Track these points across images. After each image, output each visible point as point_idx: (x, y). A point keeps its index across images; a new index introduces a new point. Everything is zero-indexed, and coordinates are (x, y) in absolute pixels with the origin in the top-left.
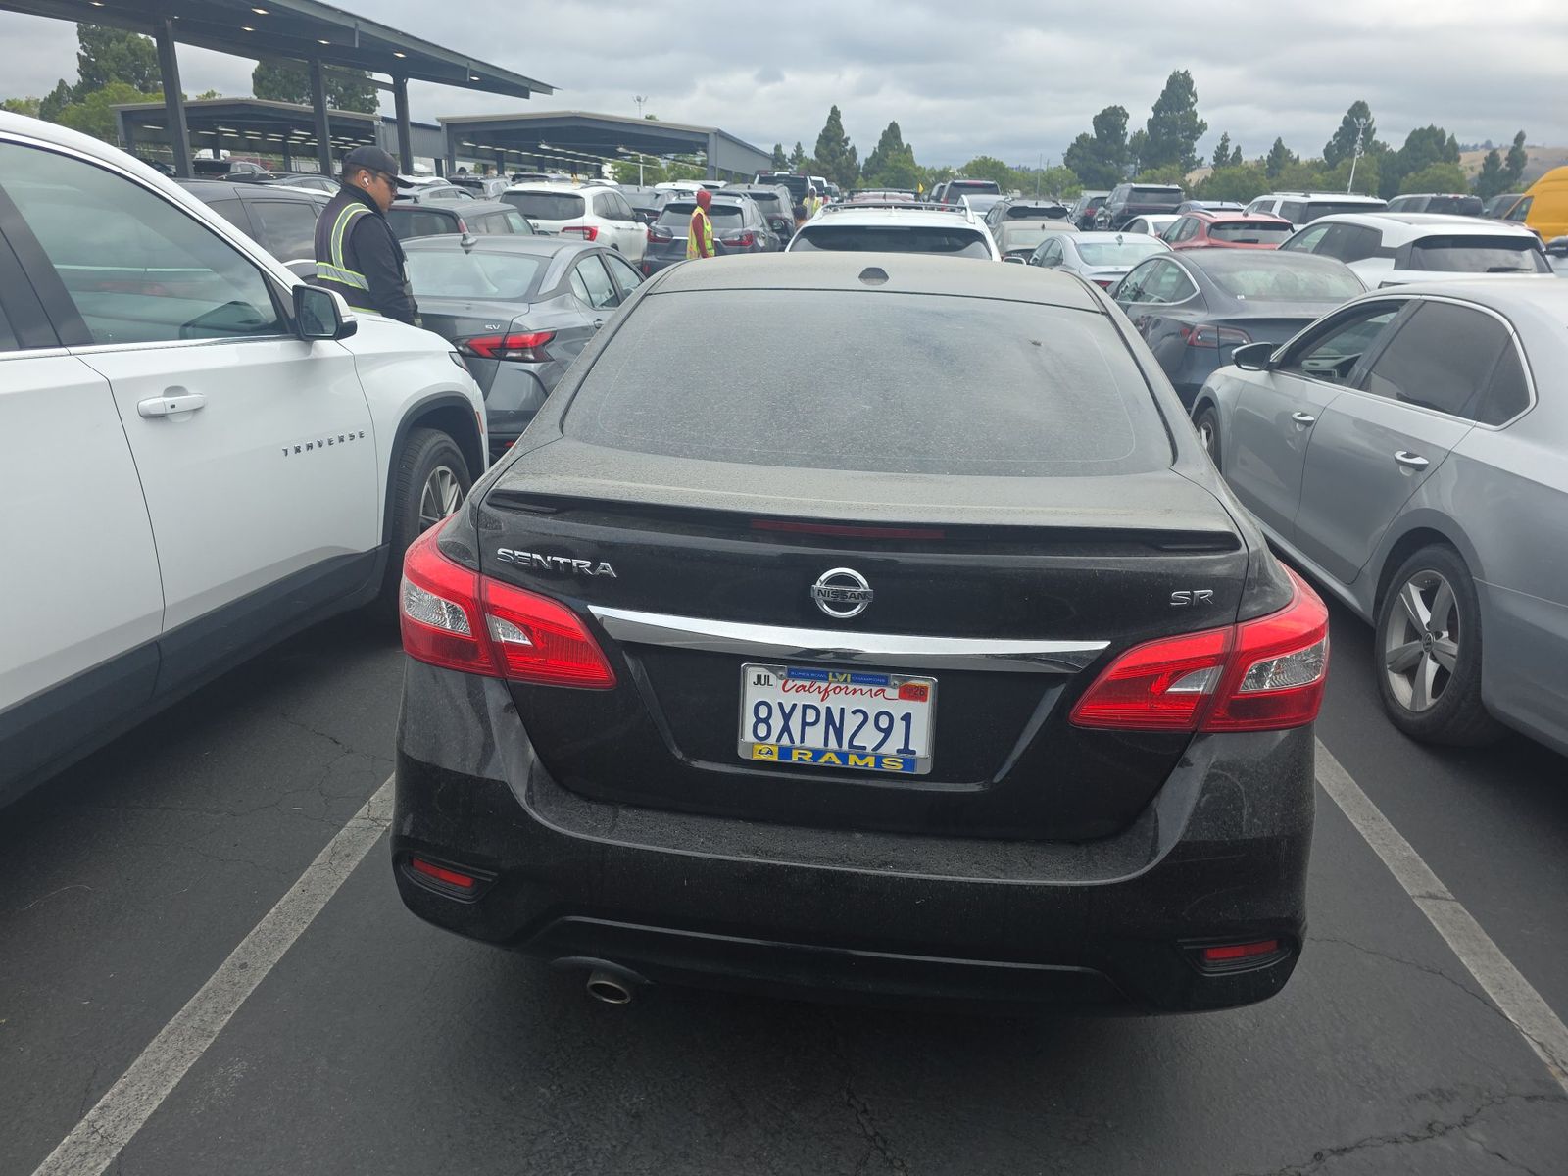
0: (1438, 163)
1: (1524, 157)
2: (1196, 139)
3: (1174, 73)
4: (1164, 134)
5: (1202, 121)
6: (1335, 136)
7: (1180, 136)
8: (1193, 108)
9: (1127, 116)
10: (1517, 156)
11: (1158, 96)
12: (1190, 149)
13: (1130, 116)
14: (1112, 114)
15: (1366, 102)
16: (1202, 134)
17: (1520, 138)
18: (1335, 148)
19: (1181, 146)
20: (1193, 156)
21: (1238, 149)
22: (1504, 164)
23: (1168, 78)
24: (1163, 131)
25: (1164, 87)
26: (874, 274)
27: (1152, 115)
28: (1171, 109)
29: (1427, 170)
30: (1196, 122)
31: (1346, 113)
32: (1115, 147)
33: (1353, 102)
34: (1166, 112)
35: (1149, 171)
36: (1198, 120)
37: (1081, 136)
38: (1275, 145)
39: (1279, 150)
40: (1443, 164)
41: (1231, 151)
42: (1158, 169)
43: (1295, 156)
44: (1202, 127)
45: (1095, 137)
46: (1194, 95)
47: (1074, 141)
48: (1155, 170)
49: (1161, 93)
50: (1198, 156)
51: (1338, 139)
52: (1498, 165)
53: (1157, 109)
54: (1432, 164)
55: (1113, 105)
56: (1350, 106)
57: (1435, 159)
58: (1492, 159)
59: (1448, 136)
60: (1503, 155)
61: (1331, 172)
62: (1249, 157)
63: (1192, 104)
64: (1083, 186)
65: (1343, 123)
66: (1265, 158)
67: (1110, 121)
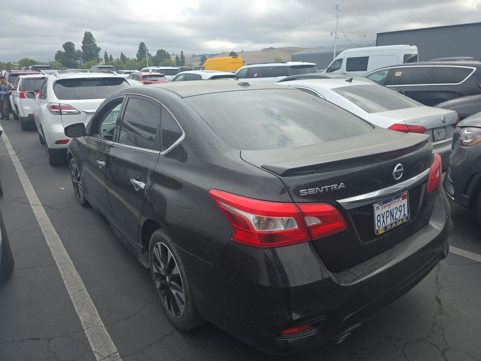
0: (166, 59)
1: (184, 57)
2: (99, 52)
3: (86, 32)
4: (88, 51)
5: (99, 47)
6: (138, 52)
7: (93, 51)
8: (95, 43)
9: (74, 45)
10: (183, 57)
11: (83, 39)
12: (97, 56)
13: (75, 45)
14: (69, 44)
15: (144, 42)
16: (100, 51)
17: (182, 52)
18: (139, 55)
19: (94, 54)
20: (99, 58)
21: (111, 55)
22: (180, 59)
23: (84, 34)
24: (87, 50)
25: (84, 36)
26: (246, 84)
27: (82, 45)
28: (88, 43)
29: (164, 61)
30: (97, 47)
31: (139, 46)
32: (73, 55)
33: (140, 43)
34: (86, 44)
35: (87, 62)
36: (98, 46)
37: (58, 51)
38: (121, 54)
39: (122, 56)
40: (168, 59)
41: (109, 56)
42: (90, 61)
43: (127, 58)
44: (99, 49)
45: (65, 51)
46: (94, 39)
47: (57, 53)
48: (89, 62)
49: (83, 38)
50: (101, 58)
51: (139, 52)
52: (179, 59)
53: (83, 43)
54: (165, 59)
55: (68, 41)
56: (140, 44)
57: (165, 58)
58: (177, 58)
59: (166, 52)
60: (179, 57)
61: (141, 62)
62: (115, 58)
63: (94, 42)
64: (66, 67)
65: (139, 48)
66: (119, 58)
67: (69, 46)
